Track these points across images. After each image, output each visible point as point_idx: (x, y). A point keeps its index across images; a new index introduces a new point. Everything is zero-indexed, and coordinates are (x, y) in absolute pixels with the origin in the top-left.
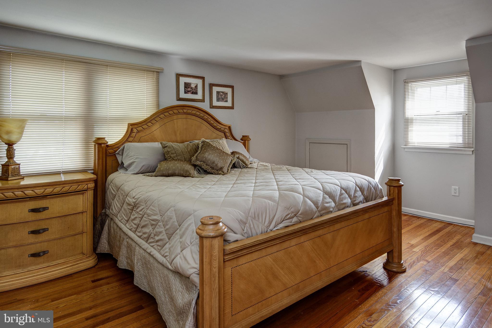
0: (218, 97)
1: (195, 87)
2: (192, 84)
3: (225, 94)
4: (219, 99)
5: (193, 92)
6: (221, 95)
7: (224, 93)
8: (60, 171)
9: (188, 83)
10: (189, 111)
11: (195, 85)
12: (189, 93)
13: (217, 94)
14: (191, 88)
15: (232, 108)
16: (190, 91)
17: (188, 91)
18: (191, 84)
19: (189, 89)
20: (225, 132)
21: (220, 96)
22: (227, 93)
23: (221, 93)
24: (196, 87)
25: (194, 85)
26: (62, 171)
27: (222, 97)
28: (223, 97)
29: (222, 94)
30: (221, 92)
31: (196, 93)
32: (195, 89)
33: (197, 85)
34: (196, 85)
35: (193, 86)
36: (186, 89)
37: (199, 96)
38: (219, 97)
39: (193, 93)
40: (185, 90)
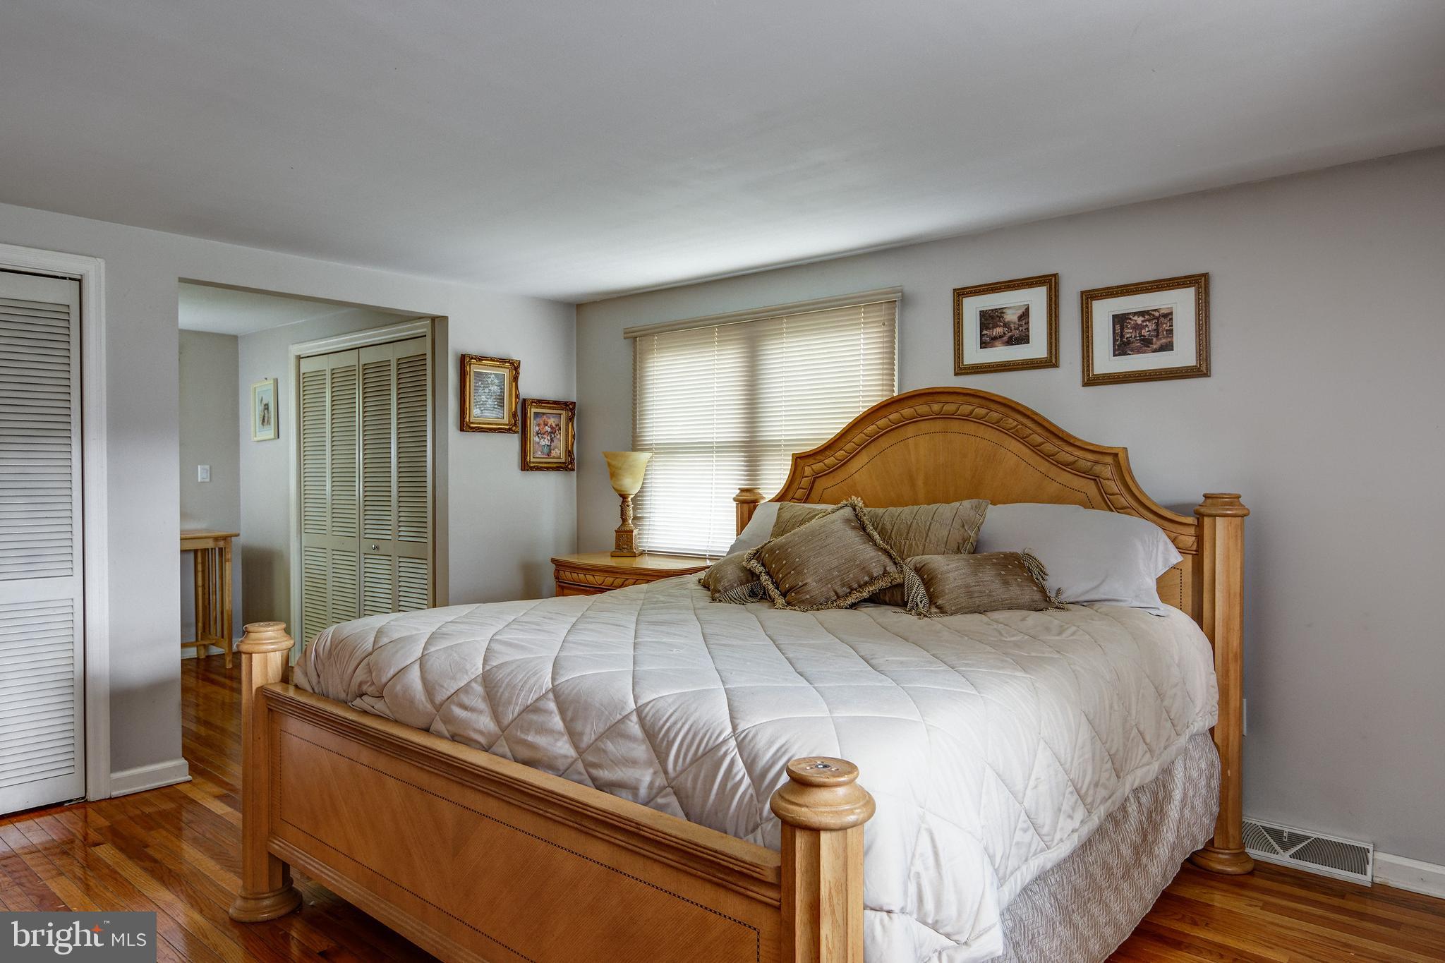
0: (1122, 336)
1: (1020, 318)
2: (1008, 311)
3: (1158, 318)
4: (1129, 343)
5: (1011, 338)
6: (1137, 327)
7: (1150, 315)
8: (706, 555)
9: (992, 310)
10: (950, 408)
11: (1020, 312)
12: (997, 343)
13: (1118, 327)
14: (1006, 325)
15: (1200, 371)
16: (1001, 337)
17: (995, 339)
18: (1003, 313)
19: (998, 328)
20: (1098, 477)
21: (1129, 333)
22: (1171, 313)
23: (1136, 318)
24: (1025, 315)
25: (1013, 314)
26: (709, 555)
27: (1140, 333)
28: (1146, 334)
29: (1139, 320)
30: (1135, 314)
31: (1024, 339)
32: (1021, 326)
33: (1027, 309)
34: (1023, 310)
35: (1011, 317)
36: (985, 332)
37: (1037, 348)
38: (1128, 336)
39: (1011, 342)
40: (982, 335)
